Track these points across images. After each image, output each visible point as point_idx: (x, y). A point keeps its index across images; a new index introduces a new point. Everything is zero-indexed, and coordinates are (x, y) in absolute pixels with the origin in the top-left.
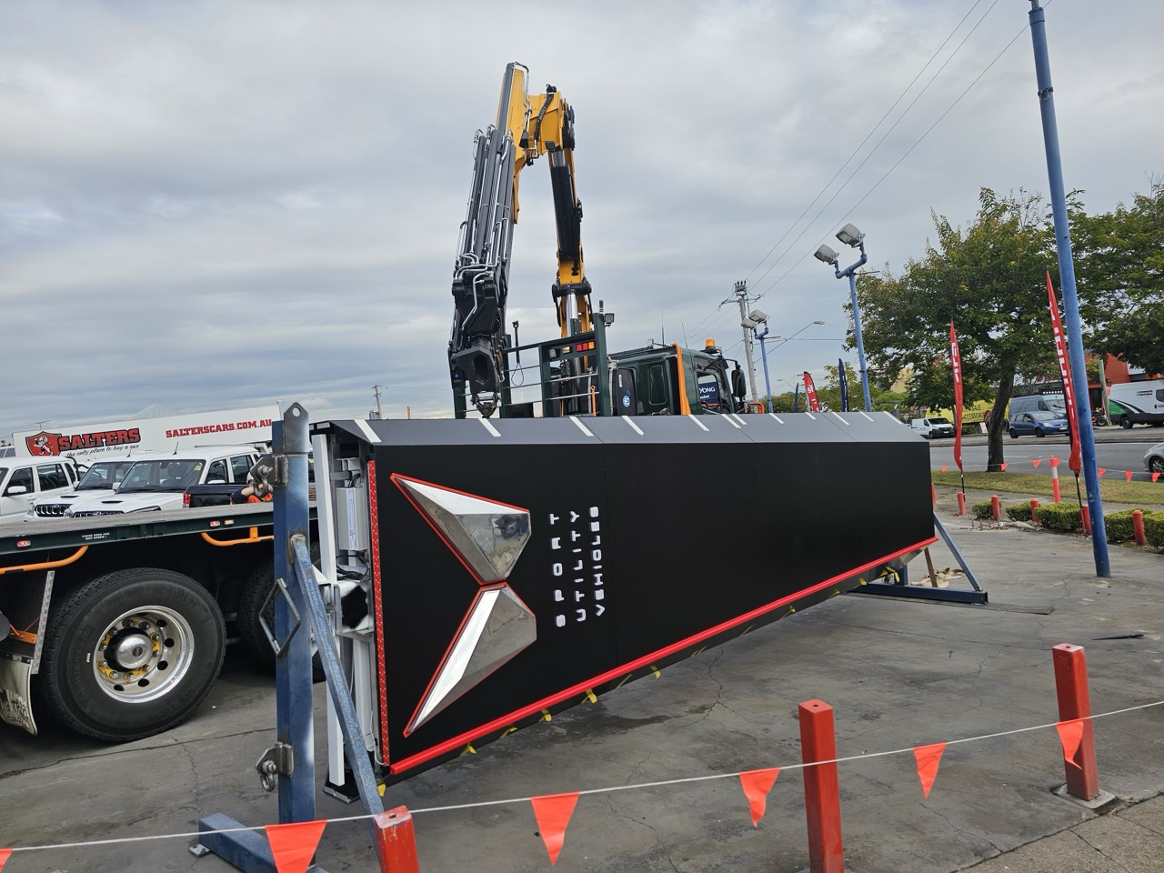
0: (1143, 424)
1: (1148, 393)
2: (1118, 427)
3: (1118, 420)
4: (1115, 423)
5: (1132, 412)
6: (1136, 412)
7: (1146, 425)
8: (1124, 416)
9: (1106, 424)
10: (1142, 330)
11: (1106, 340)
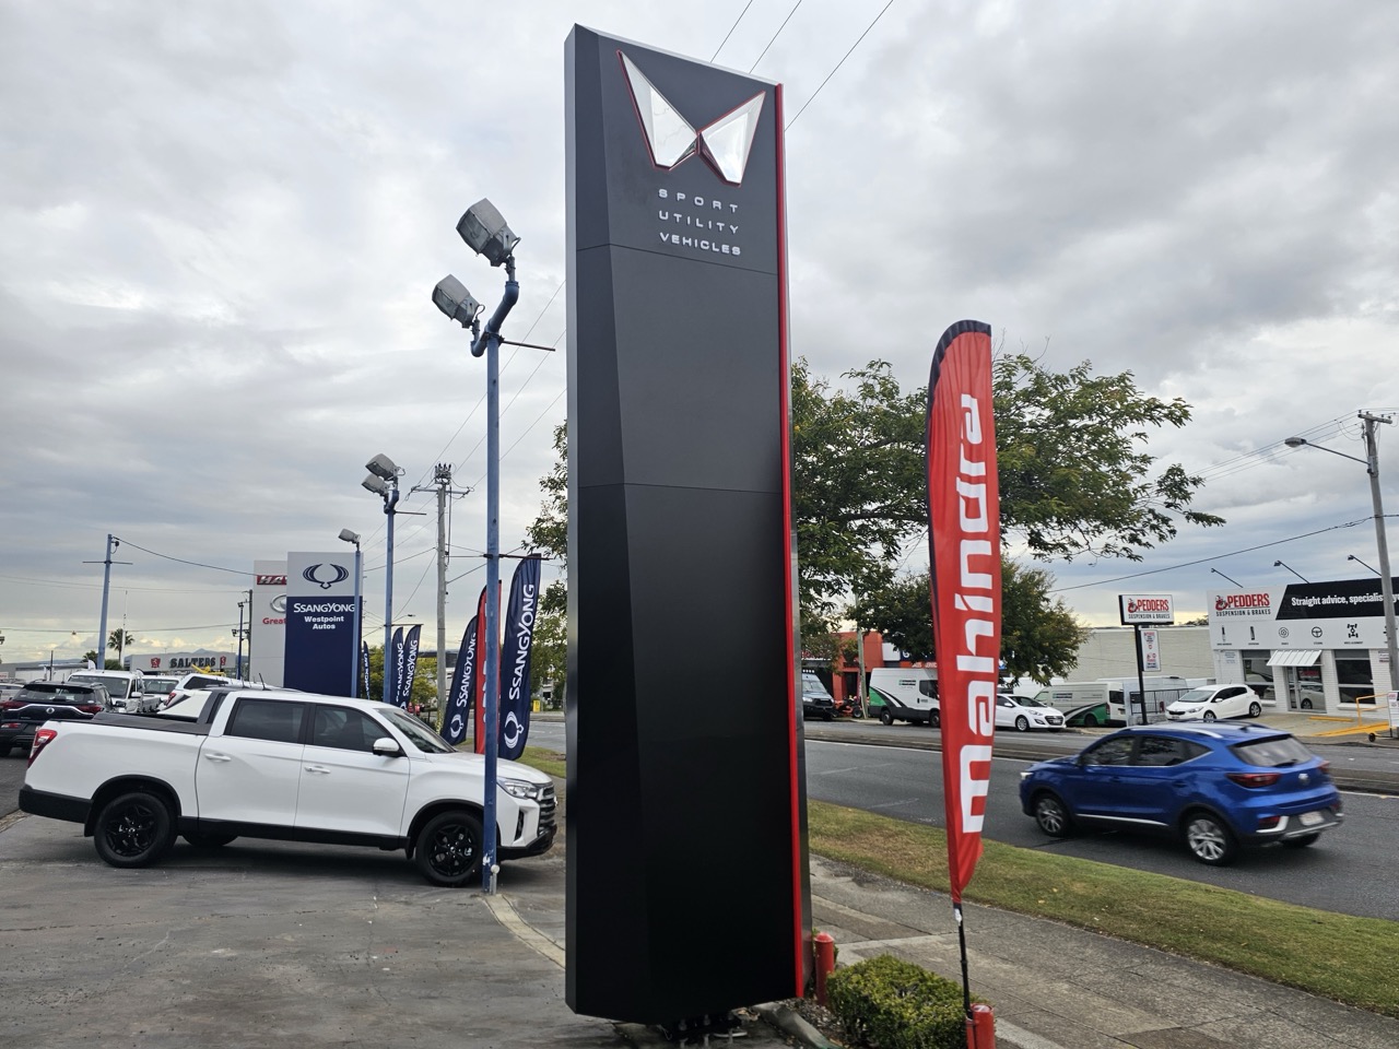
0: (903, 720)
1: (911, 683)
2: (878, 722)
3: (876, 713)
4: (872, 716)
5: (893, 705)
6: (898, 705)
7: (905, 723)
8: (884, 708)
9: (862, 717)
10: (911, 605)
11: (871, 612)
